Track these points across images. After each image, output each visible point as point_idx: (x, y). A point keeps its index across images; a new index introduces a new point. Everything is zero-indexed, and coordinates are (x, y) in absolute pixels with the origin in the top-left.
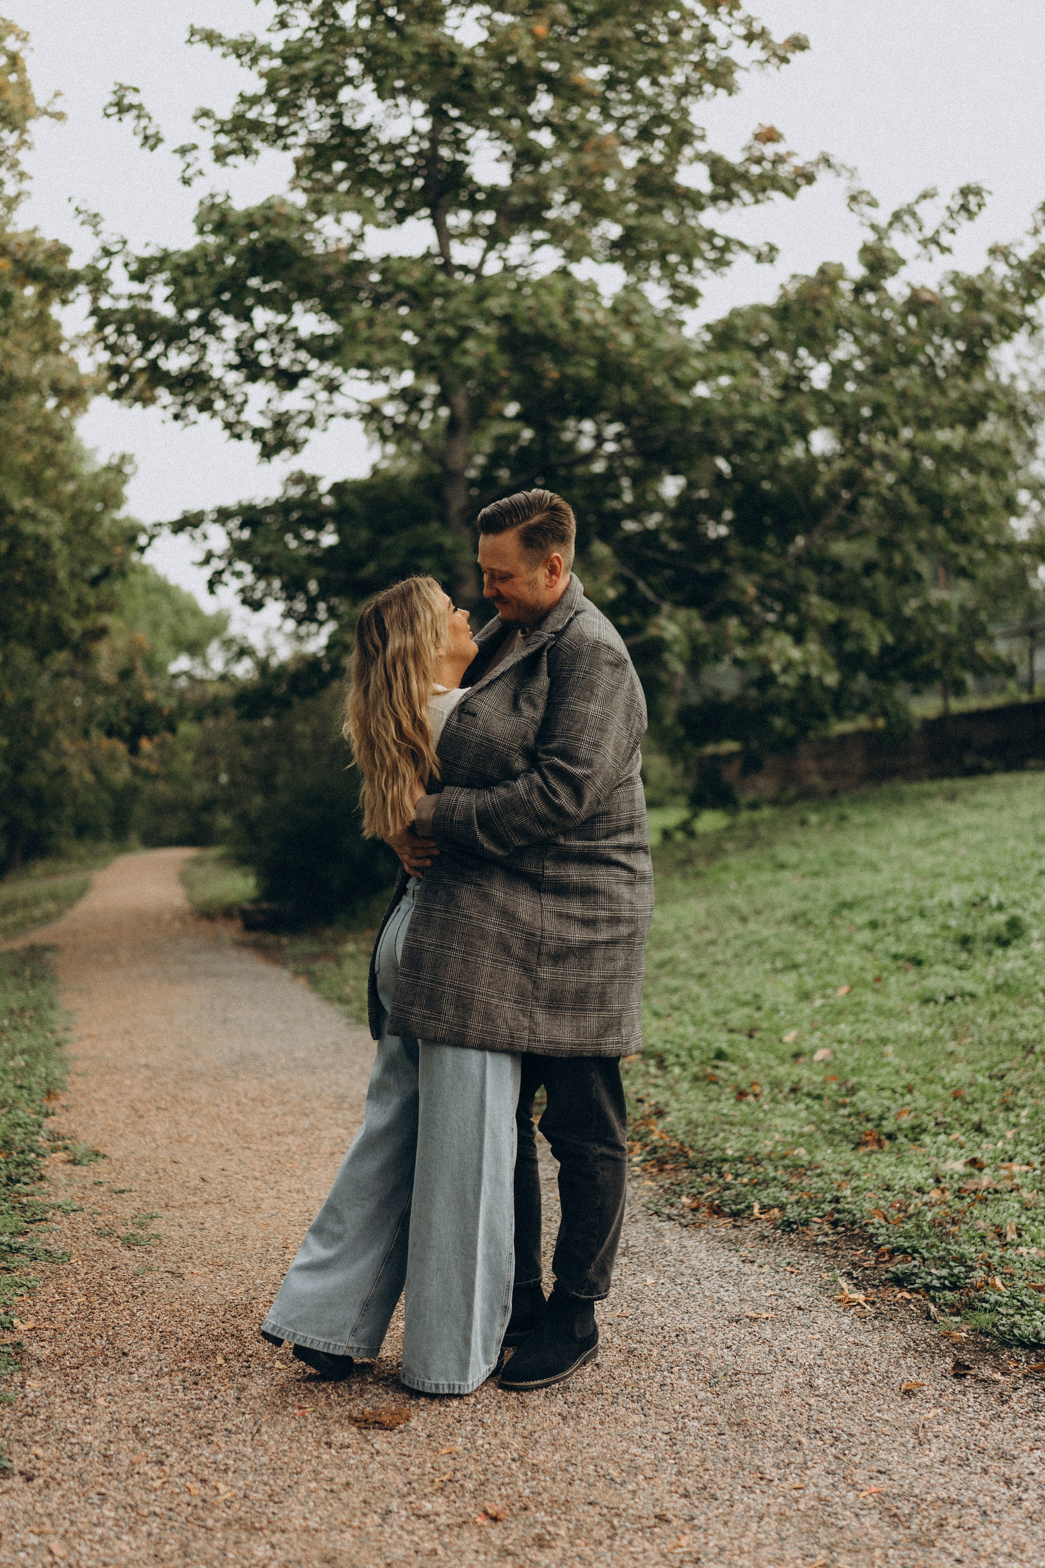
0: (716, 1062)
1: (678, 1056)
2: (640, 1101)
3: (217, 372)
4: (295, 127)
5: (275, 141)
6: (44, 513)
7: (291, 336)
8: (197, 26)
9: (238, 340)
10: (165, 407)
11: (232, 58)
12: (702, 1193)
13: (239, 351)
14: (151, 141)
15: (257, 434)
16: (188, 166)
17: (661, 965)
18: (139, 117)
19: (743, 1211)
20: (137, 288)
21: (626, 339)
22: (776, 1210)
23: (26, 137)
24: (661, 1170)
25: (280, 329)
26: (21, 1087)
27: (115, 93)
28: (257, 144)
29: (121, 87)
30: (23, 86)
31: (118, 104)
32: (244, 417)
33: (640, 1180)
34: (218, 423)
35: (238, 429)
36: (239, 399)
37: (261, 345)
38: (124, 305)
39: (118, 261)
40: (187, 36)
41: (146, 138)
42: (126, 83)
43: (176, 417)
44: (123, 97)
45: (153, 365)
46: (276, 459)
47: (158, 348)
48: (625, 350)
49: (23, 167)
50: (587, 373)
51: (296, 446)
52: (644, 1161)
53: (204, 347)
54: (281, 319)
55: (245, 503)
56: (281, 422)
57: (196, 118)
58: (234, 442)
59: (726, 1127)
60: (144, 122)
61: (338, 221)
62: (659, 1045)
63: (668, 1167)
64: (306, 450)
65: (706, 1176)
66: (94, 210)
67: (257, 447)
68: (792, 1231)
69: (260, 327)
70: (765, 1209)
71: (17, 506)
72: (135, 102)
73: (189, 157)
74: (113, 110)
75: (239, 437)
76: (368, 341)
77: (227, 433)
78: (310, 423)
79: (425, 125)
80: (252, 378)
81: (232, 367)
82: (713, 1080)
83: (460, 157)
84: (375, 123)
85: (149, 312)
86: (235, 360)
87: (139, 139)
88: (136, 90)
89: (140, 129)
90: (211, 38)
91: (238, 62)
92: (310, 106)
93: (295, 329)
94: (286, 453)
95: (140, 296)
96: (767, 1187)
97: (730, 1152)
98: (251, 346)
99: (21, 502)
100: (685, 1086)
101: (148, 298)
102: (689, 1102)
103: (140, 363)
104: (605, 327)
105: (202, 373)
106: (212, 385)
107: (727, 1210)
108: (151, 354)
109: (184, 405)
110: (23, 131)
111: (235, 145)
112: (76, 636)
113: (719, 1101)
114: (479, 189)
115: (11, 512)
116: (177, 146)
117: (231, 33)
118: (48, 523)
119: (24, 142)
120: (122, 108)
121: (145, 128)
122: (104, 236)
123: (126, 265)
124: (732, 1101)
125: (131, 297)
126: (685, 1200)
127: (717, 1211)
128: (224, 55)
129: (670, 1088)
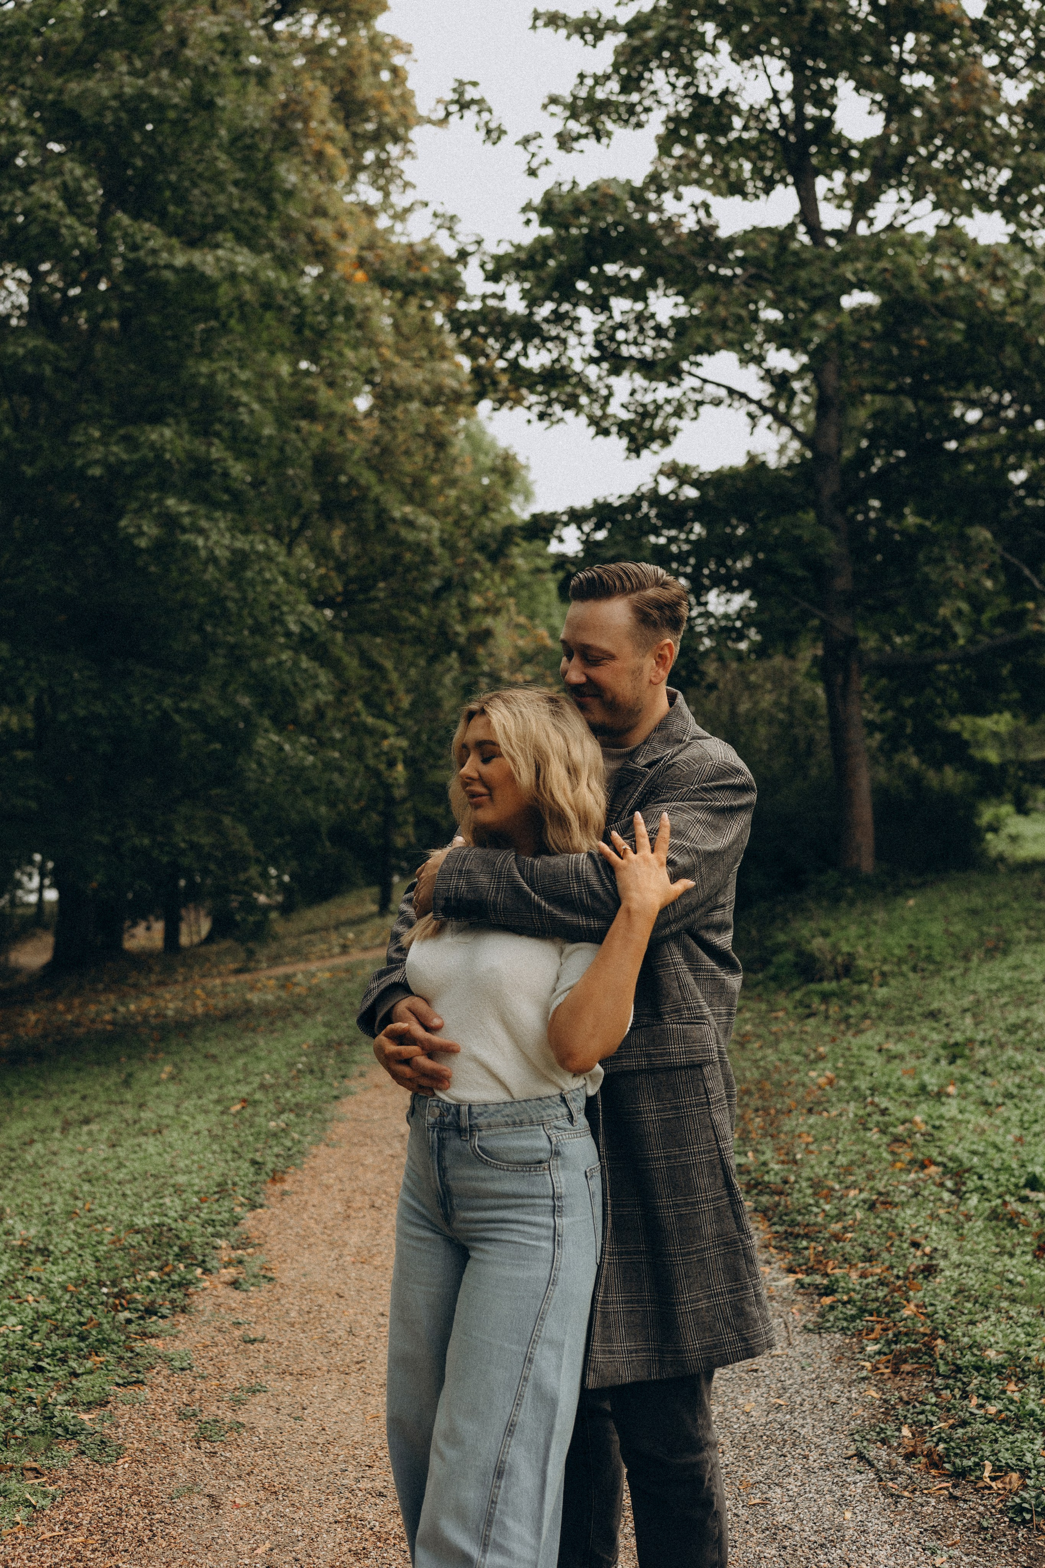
0: (1027, 1192)
1: (980, 1177)
2: (916, 1245)
3: (578, 366)
4: (647, 103)
5: (626, 121)
6: (423, 519)
7: (652, 323)
8: (541, 10)
9: (597, 332)
10: (529, 408)
11: (576, 38)
12: (931, 1424)
13: (598, 345)
14: (494, 134)
15: (623, 428)
16: (533, 155)
17: (1012, 1029)
18: (479, 112)
19: (971, 1470)
20: (491, 287)
21: (998, 295)
22: (1015, 1476)
23: (410, 146)
24: (896, 1372)
25: (640, 318)
26: (254, 1162)
27: (454, 90)
28: (610, 126)
29: (461, 83)
30: (406, 99)
31: (457, 102)
32: (611, 410)
33: (863, 1386)
34: (583, 420)
35: (605, 424)
36: (604, 392)
37: (621, 335)
38: (477, 305)
39: (473, 262)
40: (530, 23)
41: (489, 132)
42: (466, 80)
43: (542, 416)
44: (461, 94)
45: (514, 365)
46: (645, 453)
47: (518, 346)
48: (994, 308)
49: (407, 177)
50: (957, 338)
51: (666, 437)
52: (879, 1353)
53: (564, 342)
54: (639, 306)
55: (601, 500)
56: (645, 414)
57: (545, 107)
58: (600, 438)
59: (1004, 1304)
60: (485, 116)
61: (678, 197)
62: (964, 1156)
63: (906, 1368)
64: (677, 442)
65: (946, 1393)
66: (450, 212)
67: (624, 442)
68: (1024, 1522)
69: (618, 318)
70: (1001, 1471)
71: (397, 514)
72: (477, 97)
73: (532, 147)
74: (454, 108)
75: (606, 432)
76: (709, 323)
77: (592, 430)
78: (679, 412)
79: (786, 84)
80: (616, 371)
81: (592, 360)
82: (1012, 1220)
83: (826, 113)
84: (733, 88)
85: (502, 311)
86: (596, 354)
87: (482, 133)
88: (475, 84)
89: (482, 124)
90: (554, 20)
91: (582, 42)
92: (659, 79)
93: (653, 316)
94: (655, 446)
95: (494, 296)
96: (1019, 1427)
97: (991, 1354)
98: (612, 338)
99: (401, 510)
100: (980, 1224)
101: (502, 297)
102: (973, 1253)
103: (501, 364)
104: (970, 285)
105: (563, 368)
106: (574, 380)
107: (947, 1466)
108: (511, 355)
109: (549, 404)
110: (405, 140)
111: (585, 130)
112: (462, 640)
113: (1012, 1255)
114: (852, 146)
115: (393, 520)
116: (519, 137)
117: (575, 14)
118: (429, 531)
119: (409, 152)
120: (464, 106)
121: (487, 123)
122: (460, 238)
123: (482, 266)
124: (1029, 1258)
125: (484, 297)
126: (906, 1431)
127: (934, 1463)
128: (568, 37)
129: (958, 1227)
